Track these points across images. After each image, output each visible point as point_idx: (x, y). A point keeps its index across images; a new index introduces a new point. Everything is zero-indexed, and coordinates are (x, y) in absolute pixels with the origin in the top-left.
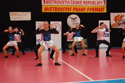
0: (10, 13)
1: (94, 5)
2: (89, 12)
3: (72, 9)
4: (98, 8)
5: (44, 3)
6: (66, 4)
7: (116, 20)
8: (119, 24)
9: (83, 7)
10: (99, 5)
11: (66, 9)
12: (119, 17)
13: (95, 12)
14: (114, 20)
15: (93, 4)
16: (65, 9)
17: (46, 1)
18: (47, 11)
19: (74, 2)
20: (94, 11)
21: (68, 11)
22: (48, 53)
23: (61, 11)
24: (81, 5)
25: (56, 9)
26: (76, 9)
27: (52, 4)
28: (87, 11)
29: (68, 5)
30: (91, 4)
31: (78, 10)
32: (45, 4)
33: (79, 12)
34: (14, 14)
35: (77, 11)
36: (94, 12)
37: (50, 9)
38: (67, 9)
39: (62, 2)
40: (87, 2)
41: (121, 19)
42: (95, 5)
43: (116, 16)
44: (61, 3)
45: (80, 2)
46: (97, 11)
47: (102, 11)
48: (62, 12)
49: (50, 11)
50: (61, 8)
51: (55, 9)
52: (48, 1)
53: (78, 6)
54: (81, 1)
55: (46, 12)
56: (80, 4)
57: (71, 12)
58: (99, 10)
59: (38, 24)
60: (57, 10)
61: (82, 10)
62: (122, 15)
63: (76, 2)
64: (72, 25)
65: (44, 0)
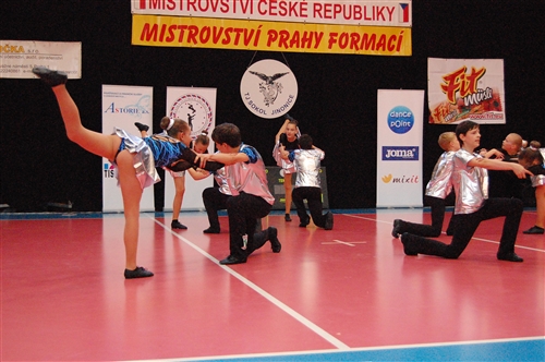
1: (357, 22)
2: (336, 49)
3: (264, 38)
4: (374, 36)
5: (143, 6)
6: (239, 14)
7: (449, 90)
8: (462, 108)
9: (309, 29)
10: (380, 22)
11: (238, 36)
12: (465, 79)
13: (362, 52)
14: (445, 88)
15: (355, 18)
16: (233, 35)
18: (155, 40)
19: (271, 7)
20: (357, 49)
21: (246, 42)
22: (153, 225)
23: (215, 41)
24: (302, 19)
25: (194, 31)
26: (279, 36)
27: (177, 11)
28: (330, 47)
29: (245, 16)
31: (288, 42)
32: (147, 10)
33: (294, 49)
34: (4, 49)
35: (287, 47)
36: (357, 53)
37: (167, 34)
38: (242, 34)
39: (220, 5)
40: (328, 8)
41: (471, 87)
42: (363, 22)
43: (452, 73)
44: (214, 10)
45: (297, 8)
46: (373, 49)
47: (391, 49)
48: (219, 45)
49: (168, 40)
50: (215, 28)
51: (191, 32)
53: (292, 23)
54: (301, 4)
55: (151, 43)
56: (299, 14)
57: (259, 48)
58: (379, 45)
59: (111, 94)
60: (197, 38)
61: (306, 44)
62: (477, 70)
63: (283, 5)
64: (260, 103)
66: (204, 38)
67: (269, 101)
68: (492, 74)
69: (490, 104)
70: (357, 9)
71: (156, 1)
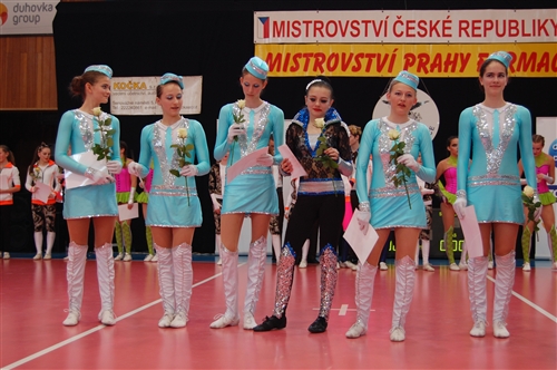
1: (513, 39)
3: (400, 61)
4: (534, 55)
5: (266, 35)
6: (372, 37)
9: (453, 50)
10: (543, 38)
11: (370, 62)
15: (510, 35)
16: (364, 61)
17: (275, 23)
18: (278, 70)
19: (408, 28)
20: (513, 71)
21: (379, 68)
23: (344, 68)
24: (445, 40)
25: (321, 59)
26: (418, 60)
27: (302, 39)
29: (378, 40)
30: (501, 32)
31: (428, 67)
32: (271, 39)
33: (436, 74)
34: (127, 86)
35: (426, 72)
37: (291, 63)
38: (375, 60)
39: (349, 29)
40: (476, 25)
42: (520, 38)
44: (343, 34)
45: (439, 27)
46: (533, 70)
47: (555, 69)
48: (349, 73)
49: (293, 70)
50: (344, 55)
51: (317, 60)
52: (283, 23)
53: (432, 45)
54: (444, 22)
55: (274, 74)
56: (441, 33)
57: (394, 74)
58: (540, 65)
60: (324, 66)
61: (450, 67)
63: (422, 25)
65: (265, 21)
66: (332, 65)
70: (513, 25)
71: (280, 29)
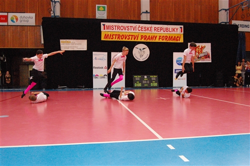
0: (61, 40)
1: (167, 33)
2: (161, 41)
3: (140, 37)
4: (172, 37)
5: (104, 29)
6: (132, 31)
8: (198, 58)
9: (153, 35)
10: (174, 33)
13: (168, 41)
15: (166, 31)
16: (130, 37)
17: (107, 26)
18: (108, 39)
19: (142, 29)
21: (134, 39)
23: (125, 39)
24: (151, 32)
26: (144, 37)
27: (114, 30)
28: (159, 40)
29: (134, 31)
30: (164, 31)
31: (147, 39)
32: (106, 30)
33: (148, 41)
34: (65, 42)
37: (111, 37)
38: (133, 37)
39: (127, 28)
40: (158, 29)
41: (201, 51)
44: (125, 30)
45: (149, 29)
46: (172, 40)
47: (177, 40)
48: (127, 40)
49: (112, 39)
50: (125, 35)
51: (118, 36)
52: (109, 26)
53: (148, 33)
54: (150, 27)
57: (138, 41)
58: (174, 39)
59: (95, 55)
60: (120, 38)
61: (152, 39)
62: (203, 46)
63: (145, 28)
64: (139, 57)
65: (104, 25)
66: (122, 38)
67: (141, 56)
68: (207, 47)
69: (207, 56)
70: (167, 29)
71: (108, 28)
